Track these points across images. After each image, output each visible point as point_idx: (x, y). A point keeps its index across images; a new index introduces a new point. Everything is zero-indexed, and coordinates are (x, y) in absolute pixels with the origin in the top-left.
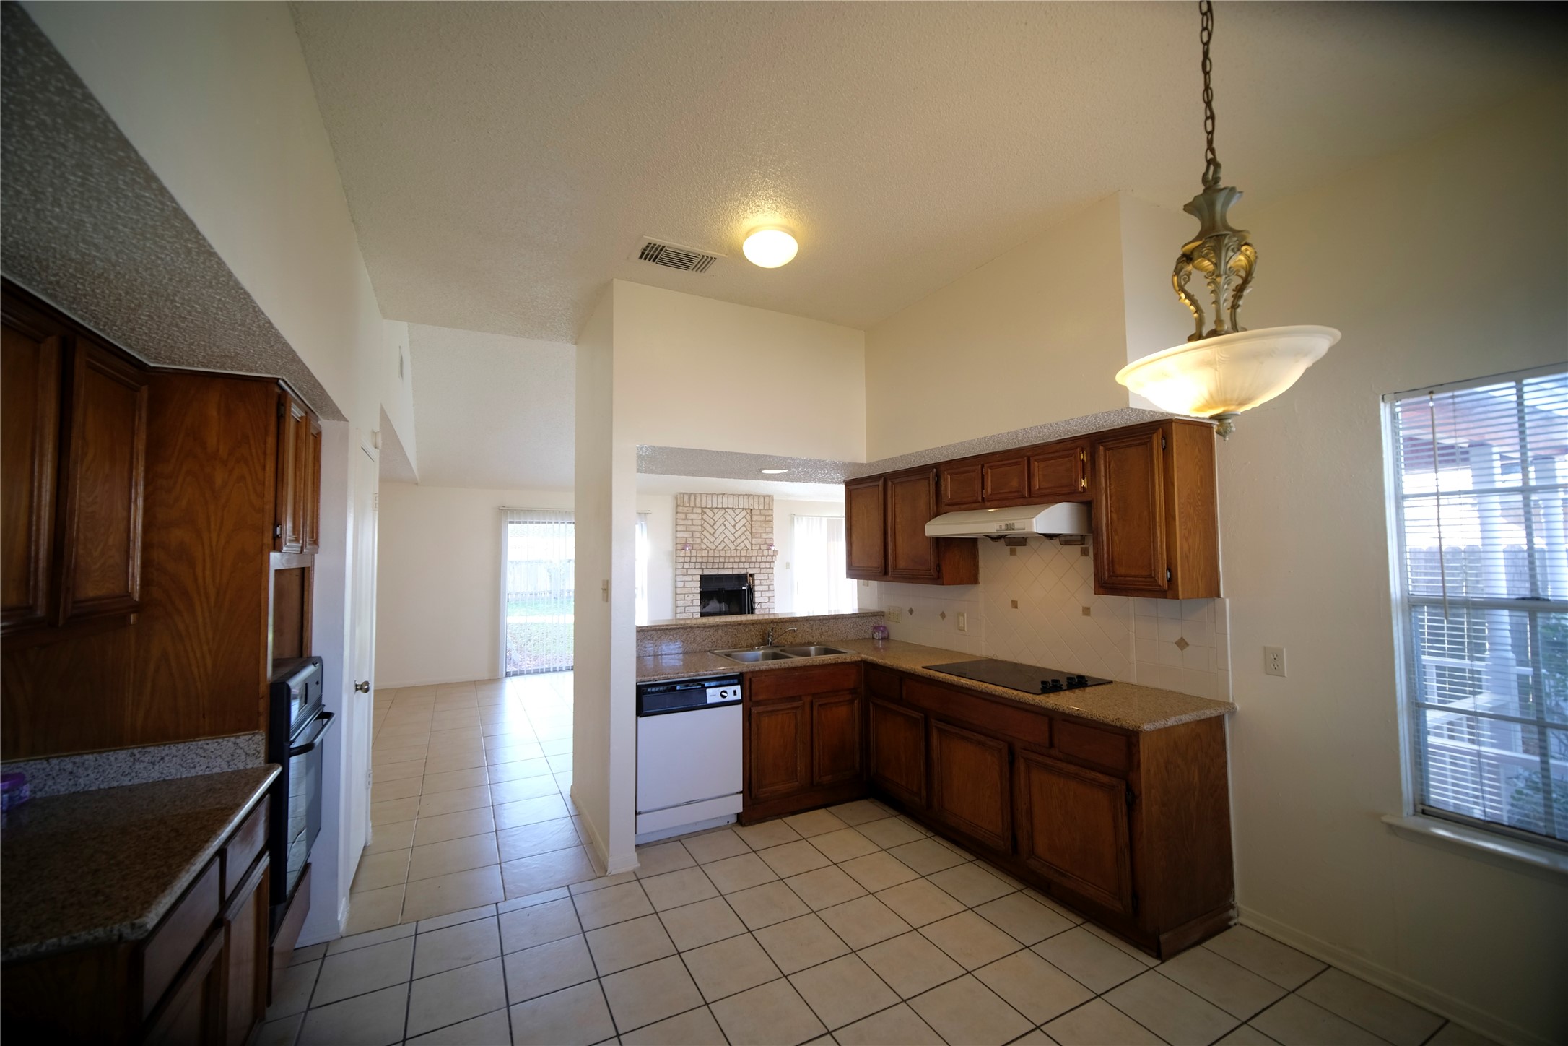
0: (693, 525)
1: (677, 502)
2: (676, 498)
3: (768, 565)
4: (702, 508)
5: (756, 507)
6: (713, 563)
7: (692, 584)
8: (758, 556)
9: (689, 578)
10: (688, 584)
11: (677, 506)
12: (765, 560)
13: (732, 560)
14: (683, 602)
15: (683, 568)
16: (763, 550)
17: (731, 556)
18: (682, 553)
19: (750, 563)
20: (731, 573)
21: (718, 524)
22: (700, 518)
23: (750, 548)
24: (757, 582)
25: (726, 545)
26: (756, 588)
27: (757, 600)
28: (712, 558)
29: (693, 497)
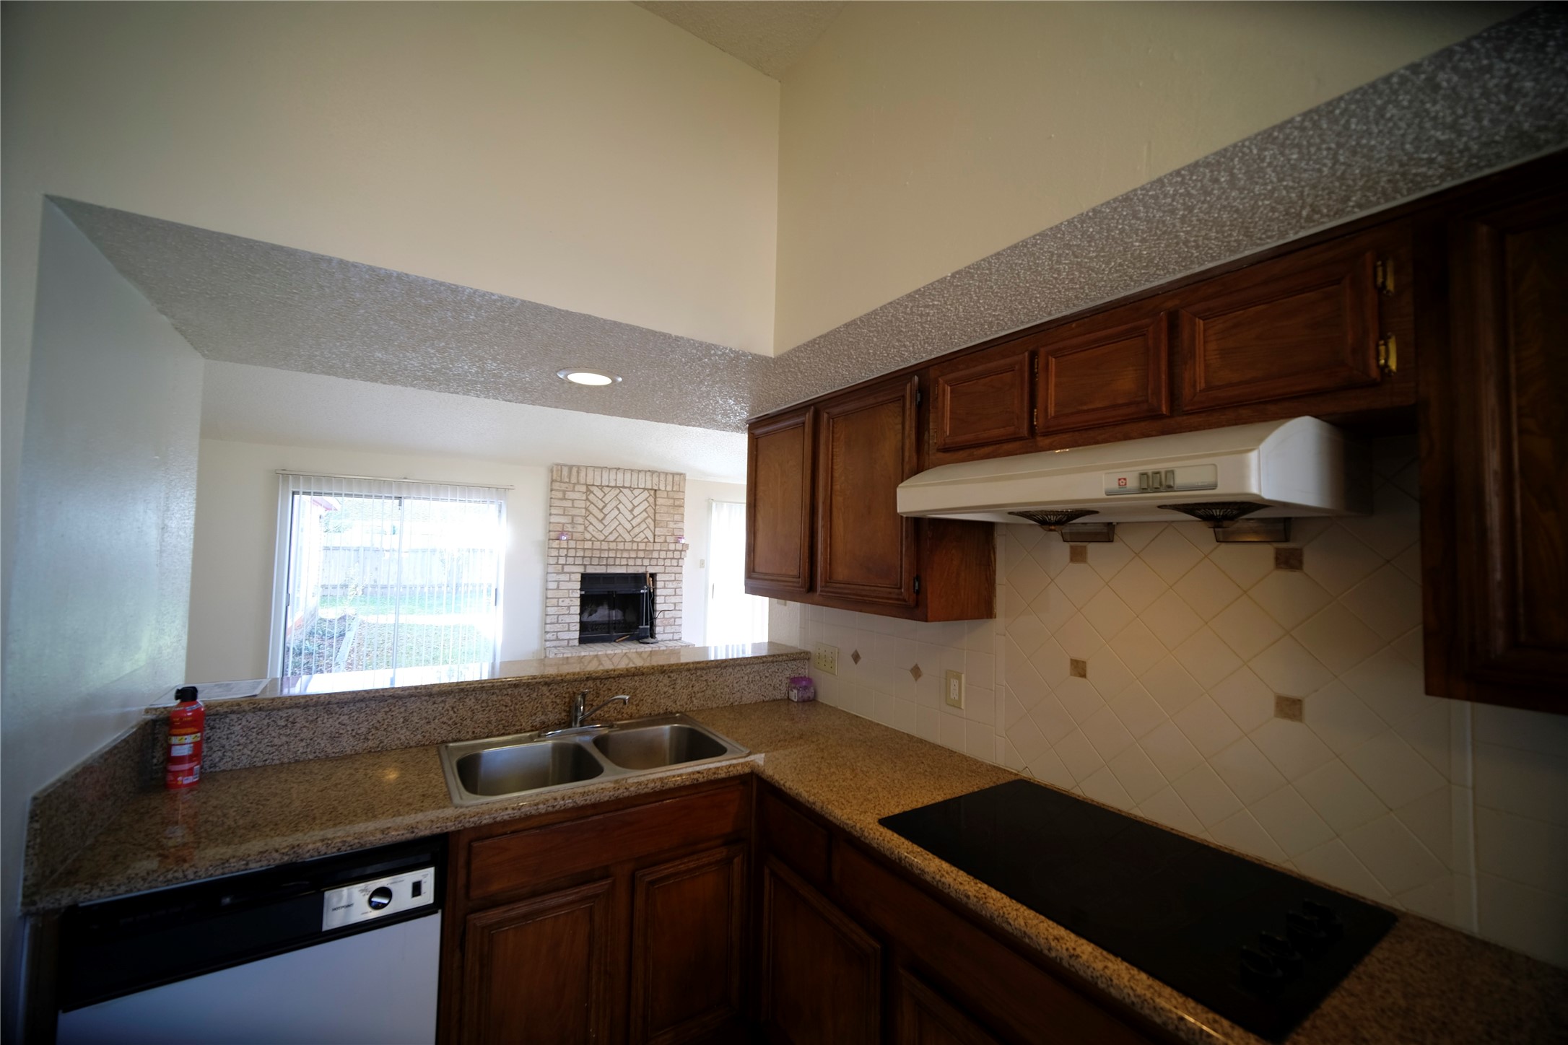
0: (573, 507)
1: (552, 476)
2: (552, 472)
3: (674, 562)
4: (587, 485)
5: (662, 487)
6: (600, 558)
7: (571, 585)
8: (661, 550)
9: (566, 577)
10: (563, 585)
11: (553, 481)
12: (671, 556)
13: (625, 555)
14: (556, 608)
15: (557, 564)
16: (669, 543)
17: (625, 550)
18: (555, 544)
19: (651, 559)
20: (624, 571)
21: (609, 507)
22: (584, 498)
23: (652, 540)
24: (659, 584)
25: (620, 535)
26: (658, 592)
27: (658, 607)
28: (598, 552)
29: (574, 470)
